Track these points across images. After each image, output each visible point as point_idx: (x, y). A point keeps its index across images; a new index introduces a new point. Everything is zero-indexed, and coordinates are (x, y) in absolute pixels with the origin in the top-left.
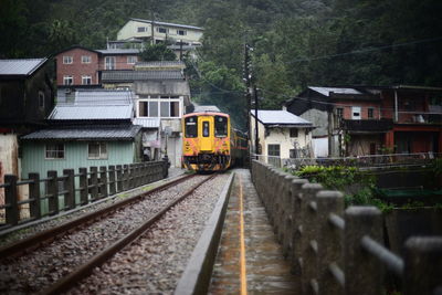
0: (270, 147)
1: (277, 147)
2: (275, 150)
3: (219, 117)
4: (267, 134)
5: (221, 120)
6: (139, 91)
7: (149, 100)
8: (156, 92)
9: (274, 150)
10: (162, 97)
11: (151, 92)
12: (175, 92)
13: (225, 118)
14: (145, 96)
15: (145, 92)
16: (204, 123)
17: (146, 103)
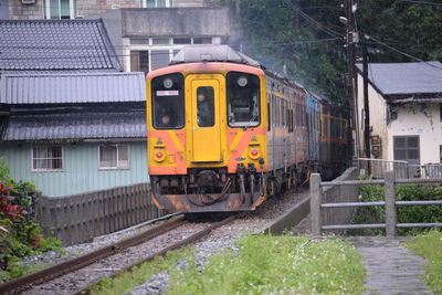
0: (398, 141)
1: (414, 141)
2: (408, 147)
3: (238, 74)
4: (392, 115)
5: (243, 82)
6: (130, 30)
7: (150, 47)
8: (164, 31)
9: (406, 148)
10: (177, 41)
11: (155, 31)
12: (204, 32)
13: (253, 79)
14: (144, 40)
15: (143, 30)
16: (201, 90)
17: (144, 54)
